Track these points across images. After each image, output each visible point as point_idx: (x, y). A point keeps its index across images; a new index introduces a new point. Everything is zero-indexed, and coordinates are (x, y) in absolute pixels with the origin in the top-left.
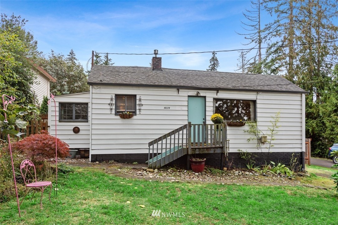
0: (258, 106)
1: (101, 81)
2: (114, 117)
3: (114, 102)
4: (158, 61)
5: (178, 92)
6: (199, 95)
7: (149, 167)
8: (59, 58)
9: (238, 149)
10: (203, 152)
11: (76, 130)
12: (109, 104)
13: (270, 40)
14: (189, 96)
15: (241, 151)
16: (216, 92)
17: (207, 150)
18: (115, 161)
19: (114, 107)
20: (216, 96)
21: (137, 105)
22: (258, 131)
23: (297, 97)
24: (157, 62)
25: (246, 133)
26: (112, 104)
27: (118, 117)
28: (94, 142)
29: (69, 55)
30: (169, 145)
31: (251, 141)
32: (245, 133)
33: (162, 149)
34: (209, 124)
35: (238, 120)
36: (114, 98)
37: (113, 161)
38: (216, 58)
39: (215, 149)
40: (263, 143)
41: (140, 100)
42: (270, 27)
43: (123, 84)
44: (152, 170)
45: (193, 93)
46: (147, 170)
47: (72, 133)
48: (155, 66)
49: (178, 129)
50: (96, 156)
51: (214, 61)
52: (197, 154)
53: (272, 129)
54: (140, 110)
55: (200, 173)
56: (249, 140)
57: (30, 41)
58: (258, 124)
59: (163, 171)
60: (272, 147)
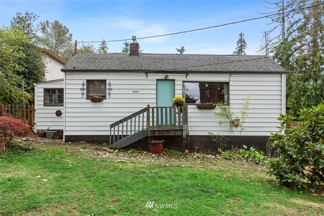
0: (231, 88)
1: (74, 68)
2: (85, 101)
3: (85, 87)
4: (135, 46)
5: (147, 76)
6: (168, 78)
7: (110, 147)
8: (89, 47)
9: (208, 132)
10: (163, 134)
11: (59, 114)
12: (81, 89)
13: (293, 17)
14: (157, 80)
15: (212, 133)
16: (185, 75)
17: (167, 132)
18: (86, 141)
19: (85, 92)
20: (185, 79)
21: (107, 90)
22: (230, 114)
23: (277, 78)
24: (134, 48)
25: (218, 116)
26: (83, 89)
27: (89, 101)
28: (67, 124)
29: (101, 45)
30: (138, 127)
31: (223, 125)
32: (216, 116)
33: (131, 131)
34: (168, 107)
35: (208, 103)
36: (85, 83)
37: (84, 142)
38: (243, 39)
39: (176, 131)
40: (236, 126)
41: (110, 85)
42: (292, 4)
43: (93, 70)
44: (112, 151)
45: (162, 76)
46: (107, 151)
47: (55, 116)
48: (132, 52)
49: (138, 112)
50: (69, 137)
51: (242, 44)
52: (156, 136)
53: (243, 111)
54: (109, 94)
55: (157, 155)
56: (220, 122)
57: (66, 34)
58: (231, 106)
59: (122, 151)
60: (243, 130)
